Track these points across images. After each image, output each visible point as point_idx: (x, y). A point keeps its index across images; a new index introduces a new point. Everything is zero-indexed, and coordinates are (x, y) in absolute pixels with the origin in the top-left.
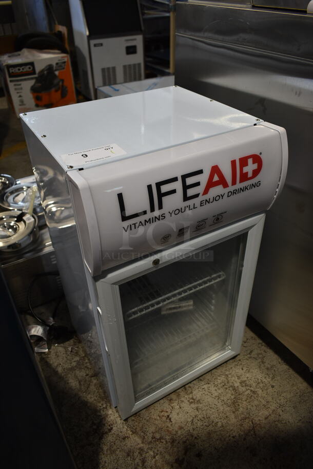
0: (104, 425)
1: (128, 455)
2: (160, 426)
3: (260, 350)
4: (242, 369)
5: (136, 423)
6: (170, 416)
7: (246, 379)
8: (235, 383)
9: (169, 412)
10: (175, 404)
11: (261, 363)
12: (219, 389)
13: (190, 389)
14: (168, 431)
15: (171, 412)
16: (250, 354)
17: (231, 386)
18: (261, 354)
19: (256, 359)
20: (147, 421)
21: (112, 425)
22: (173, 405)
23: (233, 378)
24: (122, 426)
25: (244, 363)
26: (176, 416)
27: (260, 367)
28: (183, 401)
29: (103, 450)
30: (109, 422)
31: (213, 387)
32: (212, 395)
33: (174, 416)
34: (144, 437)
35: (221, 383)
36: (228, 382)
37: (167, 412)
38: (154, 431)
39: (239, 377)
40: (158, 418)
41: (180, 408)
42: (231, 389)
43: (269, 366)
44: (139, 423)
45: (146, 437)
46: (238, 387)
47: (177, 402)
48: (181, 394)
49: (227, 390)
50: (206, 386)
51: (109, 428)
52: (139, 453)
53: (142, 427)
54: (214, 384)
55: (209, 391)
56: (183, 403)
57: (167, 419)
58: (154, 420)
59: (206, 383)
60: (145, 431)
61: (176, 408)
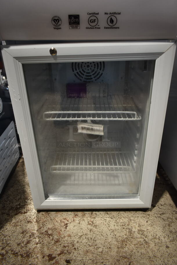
0: (24, 208)
1: (23, 233)
2: (56, 227)
3: (173, 216)
4: (147, 222)
5: (43, 217)
6: (68, 225)
7: (145, 230)
8: (134, 228)
9: (69, 222)
10: (77, 220)
11: (167, 225)
12: (117, 226)
13: (95, 215)
14: (59, 233)
15: (70, 223)
16: (161, 214)
17: (129, 229)
18: (172, 219)
19: (164, 220)
20: (51, 220)
21: (28, 210)
22: (75, 219)
23: (135, 224)
24: (33, 214)
25: (151, 218)
26: (72, 227)
27: (164, 227)
28: (84, 220)
29: (11, 221)
30: (29, 208)
31: (114, 222)
32: (109, 227)
33: (71, 226)
34: (41, 228)
35: (122, 223)
36: (128, 225)
37: (68, 221)
38: (50, 228)
39: (139, 226)
40: (59, 222)
41: (79, 223)
42: (128, 230)
43: (174, 231)
44: (45, 218)
45: (42, 228)
46: (134, 232)
47: (80, 218)
48: (87, 215)
49: (124, 230)
50: (108, 219)
51: (26, 211)
52: (30, 236)
53: (45, 222)
54: (116, 221)
55: (109, 223)
56: (83, 221)
57: (64, 225)
58: (56, 221)
59: (110, 217)
60: (44, 225)
61: (76, 221)
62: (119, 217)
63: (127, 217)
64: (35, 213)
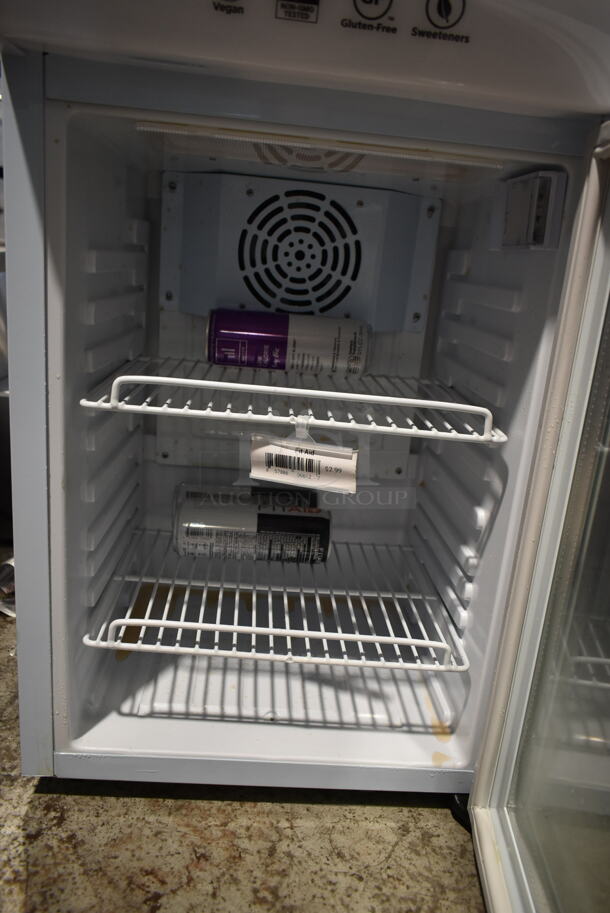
6: (163, 900)
9: (169, 887)
15: (174, 892)
20: (85, 873)
22: (196, 873)
28: (235, 881)
31: (368, 894)
33: (174, 908)
35: (402, 900)
37: (163, 883)
40: (123, 884)
41: (214, 895)
44: (56, 864)
47: (217, 872)
50: (343, 882)
53: (55, 881)
54: (380, 889)
55: (347, 900)
56: (233, 888)
57: (145, 902)
58: (105, 882)
59: (354, 871)
60: (52, 896)
61: (199, 886)
62: (389, 872)
63: (426, 874)
64: (15, 839)
